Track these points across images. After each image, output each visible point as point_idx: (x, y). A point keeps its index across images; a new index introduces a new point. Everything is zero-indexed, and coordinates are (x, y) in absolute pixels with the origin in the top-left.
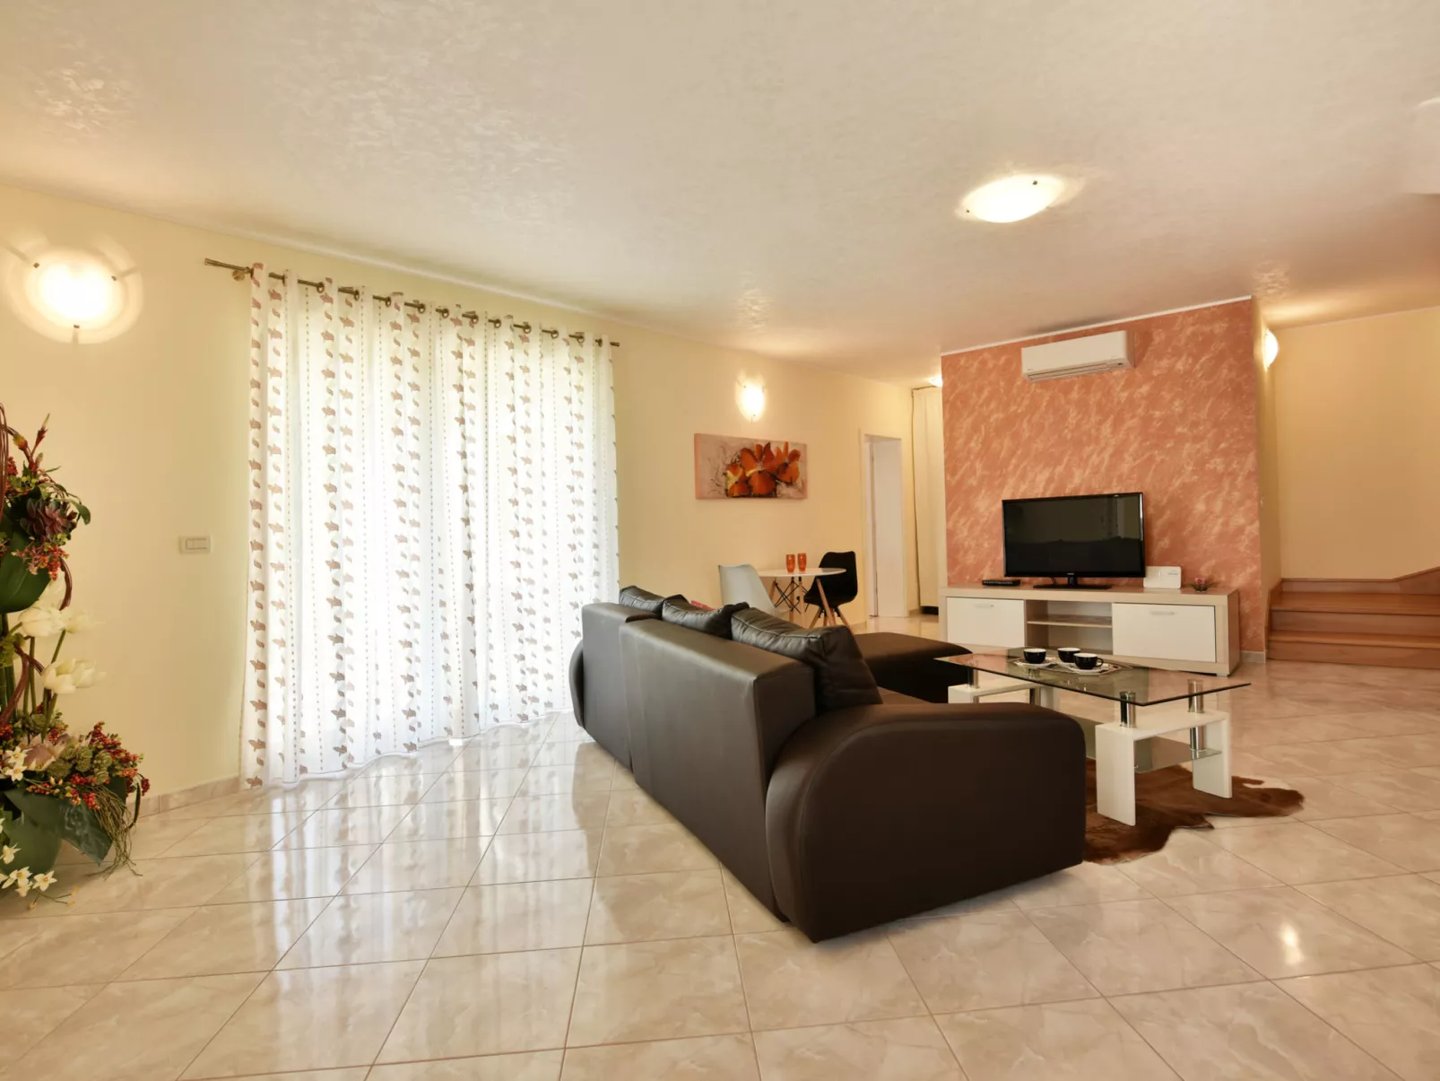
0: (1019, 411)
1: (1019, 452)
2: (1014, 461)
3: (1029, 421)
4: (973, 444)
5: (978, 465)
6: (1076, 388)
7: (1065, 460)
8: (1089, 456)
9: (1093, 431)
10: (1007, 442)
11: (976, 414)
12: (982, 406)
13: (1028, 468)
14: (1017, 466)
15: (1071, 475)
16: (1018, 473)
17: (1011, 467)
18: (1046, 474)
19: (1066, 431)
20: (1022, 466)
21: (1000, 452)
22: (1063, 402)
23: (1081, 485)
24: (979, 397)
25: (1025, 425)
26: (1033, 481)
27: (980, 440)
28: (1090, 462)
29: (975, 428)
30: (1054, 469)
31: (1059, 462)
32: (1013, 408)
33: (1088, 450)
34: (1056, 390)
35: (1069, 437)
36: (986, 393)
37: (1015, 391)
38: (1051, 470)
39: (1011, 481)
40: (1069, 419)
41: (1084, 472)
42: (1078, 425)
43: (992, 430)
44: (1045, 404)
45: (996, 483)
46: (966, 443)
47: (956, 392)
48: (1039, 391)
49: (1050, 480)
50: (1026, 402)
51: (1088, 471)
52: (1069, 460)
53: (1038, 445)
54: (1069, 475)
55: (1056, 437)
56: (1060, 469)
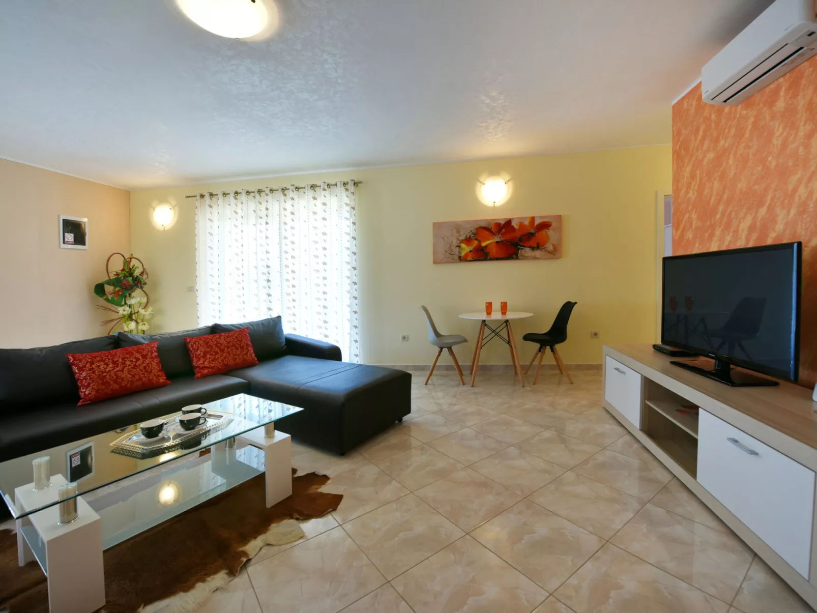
0: (727, 145)
1: (725, 196)
2: (721, 208)
3: (735, 154)
4: (690, 195)
5: (694, 216)
6: (782, 93)
7: (769, 198)
8: (795, 190)
9: (801, 149)
10: (716, 185)
11: (694, 158)
12: (697, 150)
13: (733, 215)
14: (723, 214)
15: (774, 221)
16: (725, 219)
17: (718, 216)
18: (748, 221)
19: (770, 159)
20: (727, 213)
21: (711, 197)
22: (768, 117)
23: (784, 230)
24: (696, 139)
25: (731, 161)
26: (736, 231)
27: (696, 188)
28: (797, 198)
29: (693, 176)
30: (757, 212)
31: (761, 204)
32: (722, 142)
33: (794, 179)
34: (761, 105)
35: (774, 163)
36: (701, 133)
37: (723, 121)
38: (753, 214)
39: (718, 232)
40: (775, 142)
41: (789, 211)
42: (784, 146)
43: (705, 175)
44: (750, 127)
45: (707, 235)
46: (687, 192)
47: (681, 138)
48: (744, 112)
49: (752, 229)
50: (733, 131)
51: (793, 212)
52: (772, 199)
53: (742, 185)
54: (771, 219)
55: (760, 168)
56: (763, 211)
